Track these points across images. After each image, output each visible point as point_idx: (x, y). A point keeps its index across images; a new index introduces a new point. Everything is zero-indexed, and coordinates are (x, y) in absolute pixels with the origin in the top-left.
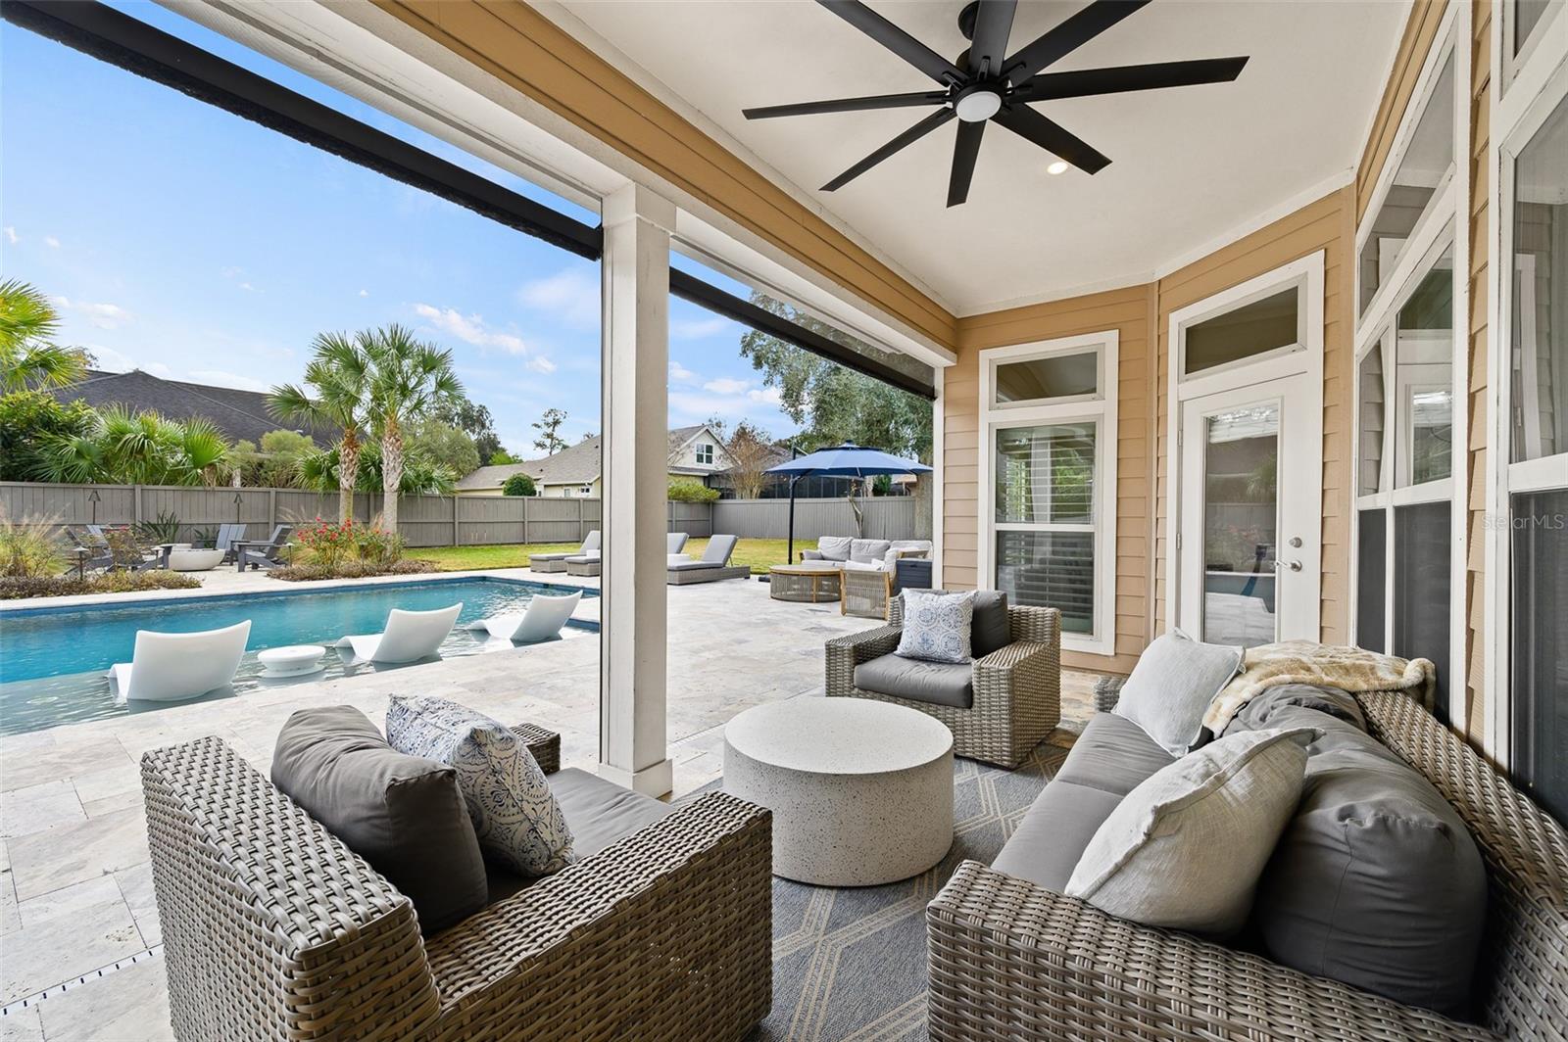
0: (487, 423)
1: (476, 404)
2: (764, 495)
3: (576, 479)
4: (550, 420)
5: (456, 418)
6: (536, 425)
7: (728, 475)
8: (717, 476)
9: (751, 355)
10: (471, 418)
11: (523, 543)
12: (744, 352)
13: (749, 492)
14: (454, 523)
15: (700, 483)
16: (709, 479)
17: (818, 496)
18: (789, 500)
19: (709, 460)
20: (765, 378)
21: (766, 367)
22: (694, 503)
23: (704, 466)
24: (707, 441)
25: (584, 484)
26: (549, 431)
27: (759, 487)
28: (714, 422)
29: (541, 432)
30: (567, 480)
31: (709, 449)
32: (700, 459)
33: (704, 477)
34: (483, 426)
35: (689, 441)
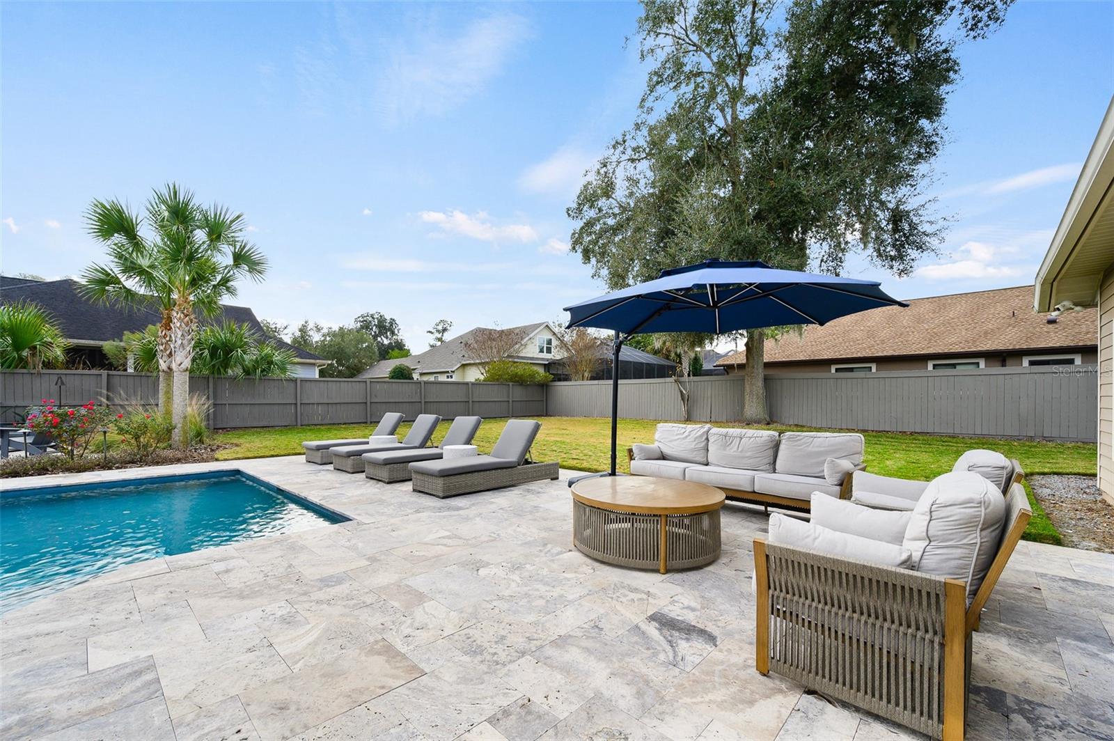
0: (396, 332)
1: (388, 318)
2: (593, 378)
3: (443, 368)
4: (440, 328)
5: (374, 328)
6: (430, 332)
7: (564, 363)
8: (555, 363)
9: (579, 249)
10: (385, 327)
11: (366, 423)
12: (574, 248)
13: (581, 376)
14: (296, 404)
15: (541, 371)
16: (548, 366)
17: (641, 377)
18: (611, 382)
19: (549, 350)
20: (593, 271)
21: (593, 260)
22: (528, 385)
23: (545, 355)
24: (548, 336)
25: (448, 372)
26: (439, 336)
27: (590, 372)
28: (557, 324)
29: (432, 337)
30: (436, 368)
31: (549, 342)
32: (541, 351)
33: (545, 365)
34: (393, 333)
35: (531, 336)
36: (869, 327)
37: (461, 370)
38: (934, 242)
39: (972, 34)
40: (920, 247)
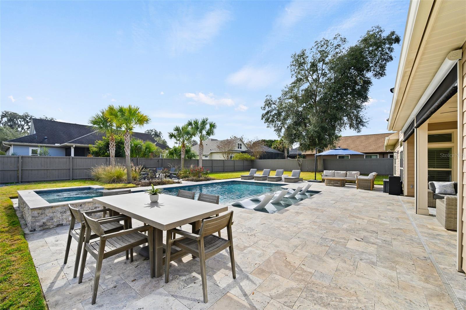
36: (347, 144)
37: (210, 154)
38: (366, 124)
39: (375, 77)
40: (363, 125)
